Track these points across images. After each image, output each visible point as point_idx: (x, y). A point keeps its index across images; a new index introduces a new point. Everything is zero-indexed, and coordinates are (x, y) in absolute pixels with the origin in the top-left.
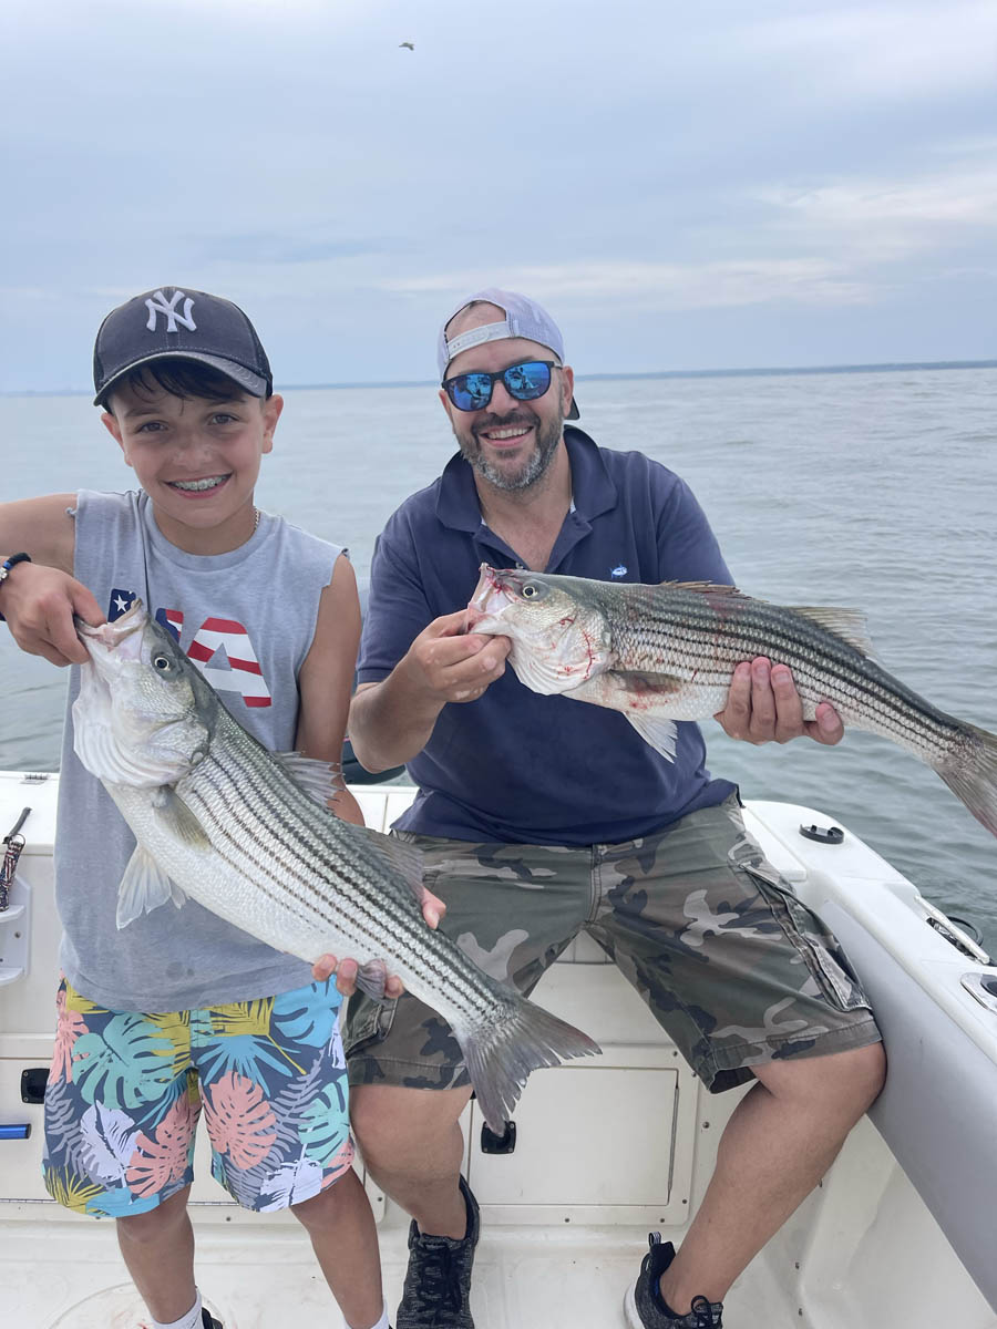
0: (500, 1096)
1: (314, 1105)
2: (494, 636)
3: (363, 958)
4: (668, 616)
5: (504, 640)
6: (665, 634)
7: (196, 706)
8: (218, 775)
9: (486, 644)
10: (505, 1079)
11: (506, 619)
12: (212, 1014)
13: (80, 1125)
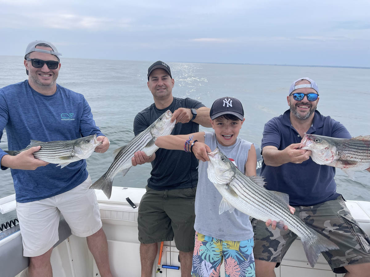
0: (313, 258)
1: (249, 268)
2: (307, 150)
3: (278, 220)
4: (354, 147)
5: (310, 151)
6: (353, 151)
9: (305, 152)
10: (314, 253)
11: (311, 147)
12: (227, 244)
13: (201, 264)
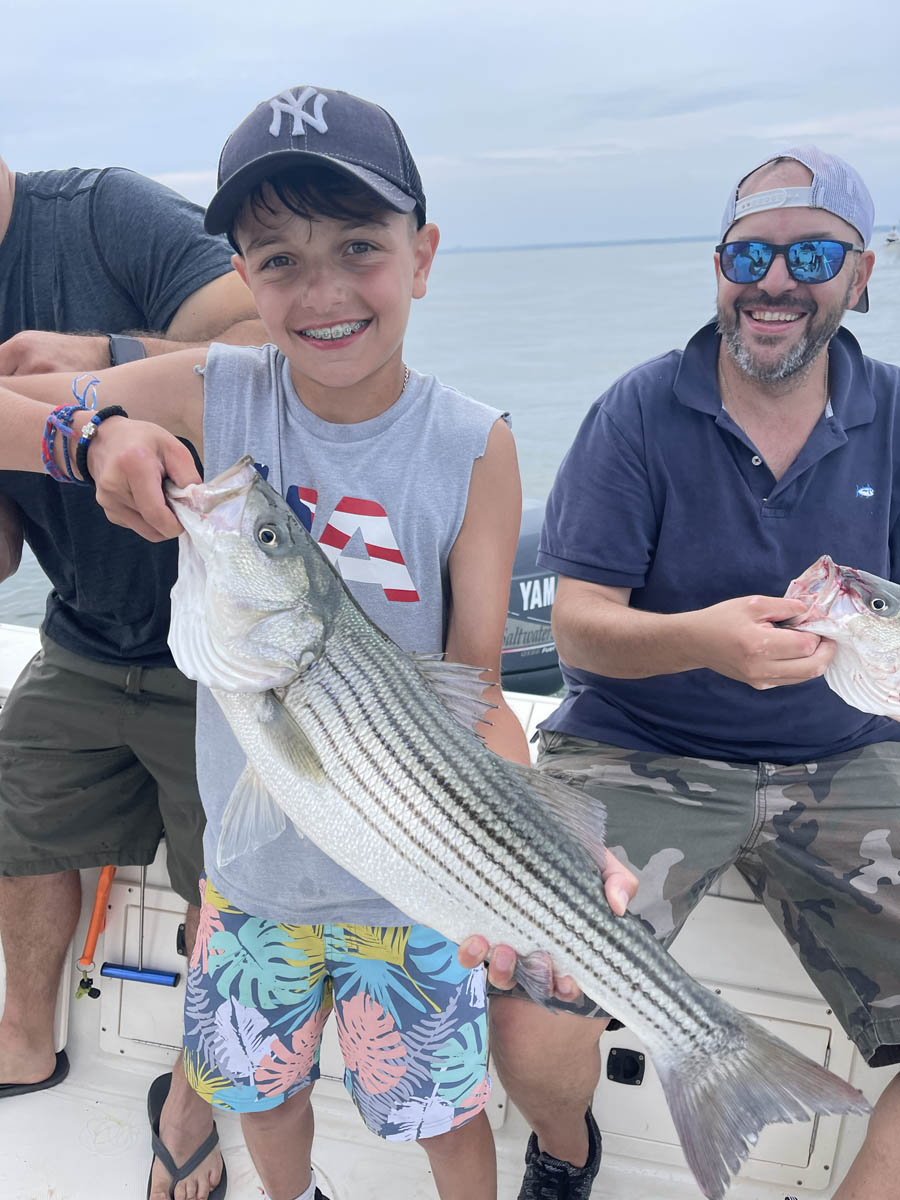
0: (717, 1152)
1: (449, 1045)
3: (524, 947)
7: (313, 593)
8: (336, 685)
9: (818, 646)
10: (726, 1130)
11: (851, 630)
12: (346, 932)
13: (214, 1016)
